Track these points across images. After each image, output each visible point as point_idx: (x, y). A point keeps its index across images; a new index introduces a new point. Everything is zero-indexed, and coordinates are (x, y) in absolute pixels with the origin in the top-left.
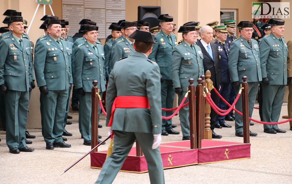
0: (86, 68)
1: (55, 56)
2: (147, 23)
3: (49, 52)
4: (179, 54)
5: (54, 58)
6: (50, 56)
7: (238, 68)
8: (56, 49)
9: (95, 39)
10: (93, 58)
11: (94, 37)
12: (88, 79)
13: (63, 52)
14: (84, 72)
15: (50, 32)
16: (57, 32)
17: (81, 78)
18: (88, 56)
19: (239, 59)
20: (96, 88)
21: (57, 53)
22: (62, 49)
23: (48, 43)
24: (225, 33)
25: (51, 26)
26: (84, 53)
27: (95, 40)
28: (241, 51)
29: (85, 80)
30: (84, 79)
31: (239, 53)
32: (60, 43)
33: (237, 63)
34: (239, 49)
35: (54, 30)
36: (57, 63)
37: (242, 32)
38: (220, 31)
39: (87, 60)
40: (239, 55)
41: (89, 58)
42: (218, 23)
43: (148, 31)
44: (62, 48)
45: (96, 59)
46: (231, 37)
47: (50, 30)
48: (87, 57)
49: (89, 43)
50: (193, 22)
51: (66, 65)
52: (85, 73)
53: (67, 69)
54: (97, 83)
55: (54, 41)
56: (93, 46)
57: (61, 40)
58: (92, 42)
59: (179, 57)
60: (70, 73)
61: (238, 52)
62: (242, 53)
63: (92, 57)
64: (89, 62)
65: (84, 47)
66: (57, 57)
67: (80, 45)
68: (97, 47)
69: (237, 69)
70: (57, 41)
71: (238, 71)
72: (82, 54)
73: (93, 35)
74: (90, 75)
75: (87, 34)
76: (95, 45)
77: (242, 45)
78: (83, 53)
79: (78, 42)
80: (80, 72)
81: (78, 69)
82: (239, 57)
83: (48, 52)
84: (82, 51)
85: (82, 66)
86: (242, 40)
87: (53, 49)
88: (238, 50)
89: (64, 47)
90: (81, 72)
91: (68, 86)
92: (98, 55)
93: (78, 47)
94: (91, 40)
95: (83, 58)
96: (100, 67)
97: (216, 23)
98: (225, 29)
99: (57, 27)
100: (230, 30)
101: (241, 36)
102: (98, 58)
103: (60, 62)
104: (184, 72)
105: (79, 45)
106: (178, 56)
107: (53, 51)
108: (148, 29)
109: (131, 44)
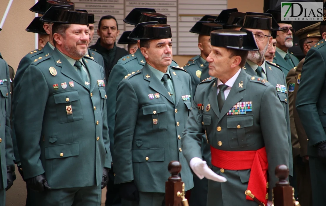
0: (143, 132)
1: (68, 104)
3: (56, 91)
5: (67, 107)
6: (56, 103)
8: (72, 84)
9: (169, 60)
10: (160, 108)
11: (164, 54)
12: (147, 158)
13: (89, 91)
14: (137, 141)
15: (60, 42)
16: (78, 44)
17: (130, 158)
18: (148, 101)
20: (178, 181)
21: (73, 96)
22: (87, 84)
23: (53, 71)
25: (66, 28)
26: (137, 94)
27: (166, 63)
29: (140, 161)
30: (139, 159)
32: (83, 68)
35: (72, 38)
36: (72, 121)
39: (144, 114)
41: (150, 108)
43: (290, 34)
44: (87, 81)
45: (168, 108)
47: (61, 38)
48: (146, 104)
49: (152, 68)
51: (96, 124)
52: (139, 145)
53: (97, 135)
54: (179, 167)
55: (68, 64)
56: (160, 75)
57: (86, 60)
58: (160, 67)
60: (106, 143)
63: (157, 105)
64: (150, 117)
65: (138, 81)
66: (72, 106)
67: (129, 75)
68: (172, 80)
70: (75, 65)
72: (133, 97)
73: (161, 51)
74: (151, 151)
75: (148, 48)
76: (168, 73)
78: (135, 95)
79: (124, 66)
80: (129, 141)
81: (122, 135)
83: (52, 92)
84: (133, 91)
85: (132, 128)
87: (64, 86)
89: (92, 79)
90: (131, 143)
91: (101, 174)
92: (173, 99)
93: (123, 80)
94: (157, 62)
95: (135, 107)
96: (177, 128)
99: (80, 31)
102: (174, 108)
103: (81, 117)
105: (127, 75)
107: (65, 90)
108: (290, 32)
109: (254, 70)
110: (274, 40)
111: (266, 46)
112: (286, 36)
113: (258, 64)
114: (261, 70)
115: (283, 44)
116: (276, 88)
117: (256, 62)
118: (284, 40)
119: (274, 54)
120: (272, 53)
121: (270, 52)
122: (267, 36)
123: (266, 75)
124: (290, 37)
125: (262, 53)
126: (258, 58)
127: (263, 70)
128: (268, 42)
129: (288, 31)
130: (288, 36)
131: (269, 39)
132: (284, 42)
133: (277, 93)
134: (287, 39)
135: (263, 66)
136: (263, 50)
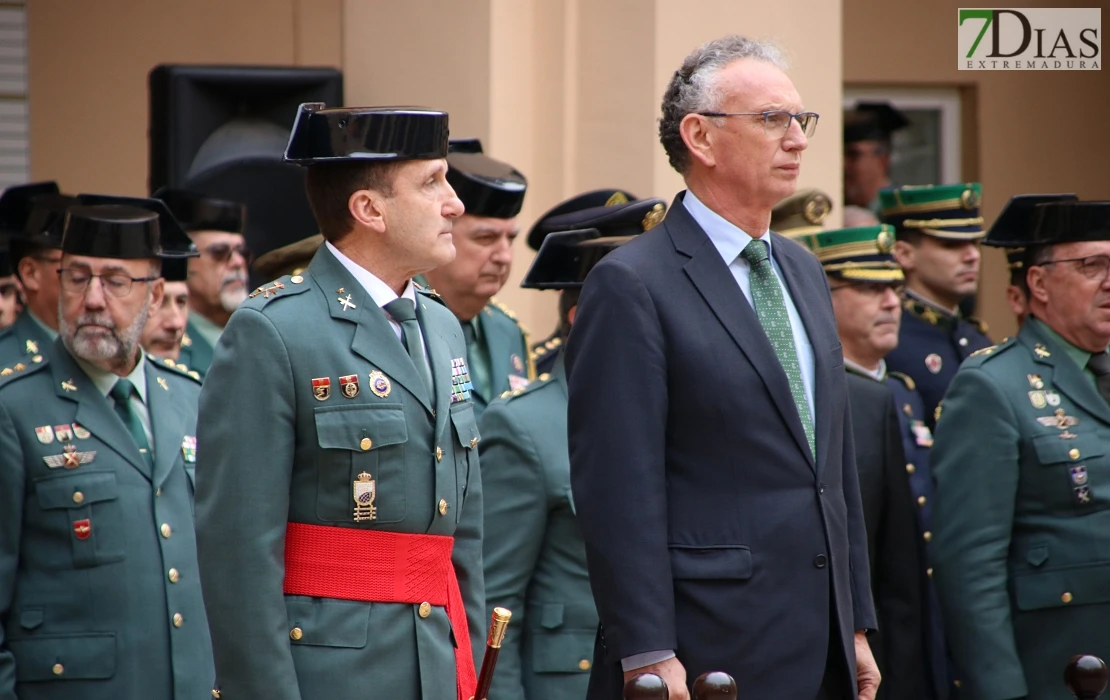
2: (225, 210)
4: (521, 471)
7: (1010, 587)
19: (1018, 513)
24: (878, 287)
28: (1037, 443)
31: (1020, 462)
33: (1004, 544)
34: (1021, 424)
37: (1040, 282)
38: (836, 275)
40: (1021, 483)
42: (830, 205)
43: (236, 268)
46: (940, 321)
50: (618, 201)
59: (526, 498)
61: (1016, 457)
62: (1044, 461)
69: (1004, 594)
71: (1016, 613)
77: (1041, 398)
82: (1020, 496)
86: (1042, 353)
88: (1007, 436)
97: (811, 207)
98: (883, 256)
100: (933, 262)
101: (1032, 316)
104: (565, 617)
106: (516, 484)
108: (237, 259)
109: (105, 392)
110: (177, 288)
111: (139, 312)
112: (224, 272)
113: (118, 371)
114: (126, 392)
115: (213, 301)
116: (182, 451)
117: (107, 366)
118: (219, 288)
119: (179, 333)
120: (172, 331)
121: (167, 325)
122: (142, 280)
123: (149, 406)
124: (238, 276)
125: (125, 339)
126: (112, 355)
127: (134, 392)
128: (147, 297)
129: (230, 256)
130: (231, 275)
131: (153, 288)
132: (217, 295)
133: (185, 468)
134: (228, 282)
135: (138, 378)
136: (128, 326)
